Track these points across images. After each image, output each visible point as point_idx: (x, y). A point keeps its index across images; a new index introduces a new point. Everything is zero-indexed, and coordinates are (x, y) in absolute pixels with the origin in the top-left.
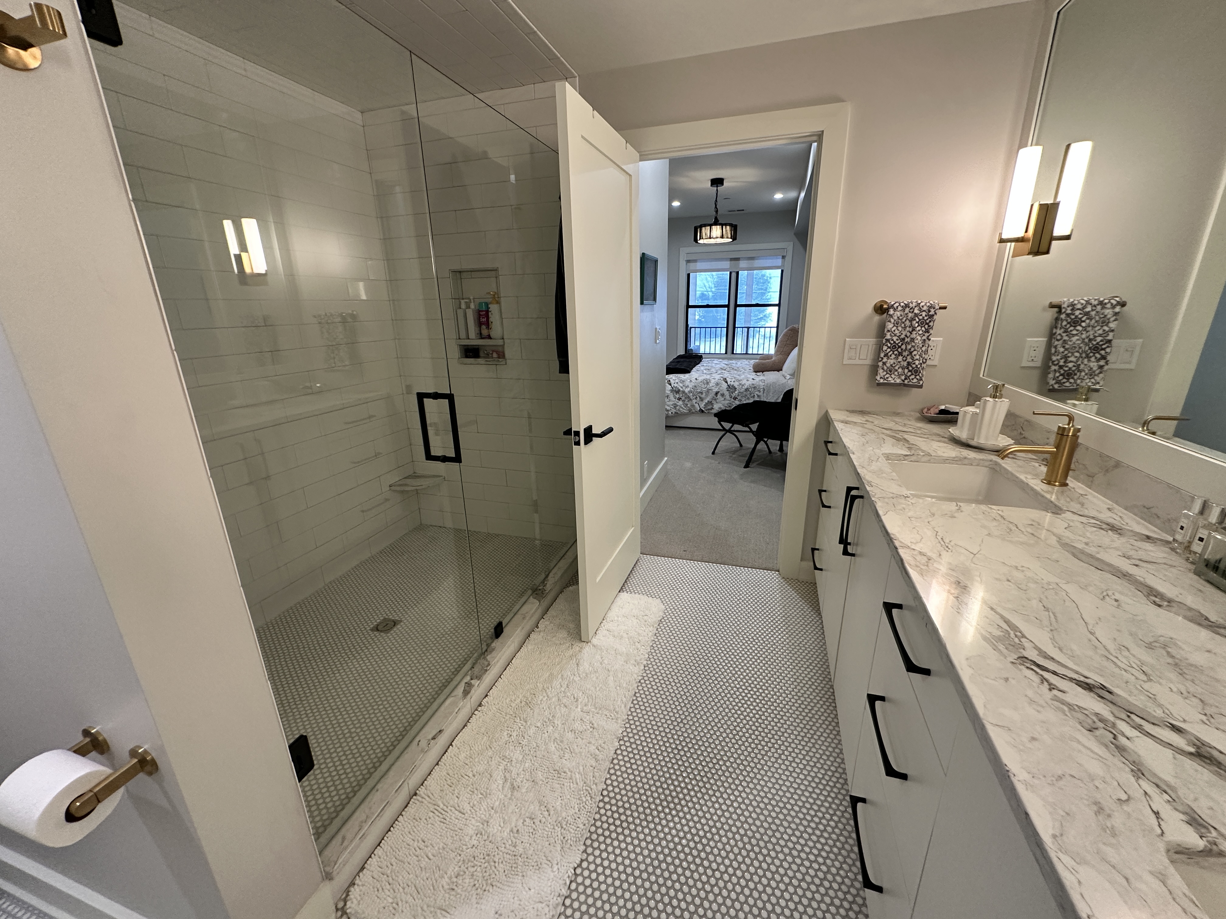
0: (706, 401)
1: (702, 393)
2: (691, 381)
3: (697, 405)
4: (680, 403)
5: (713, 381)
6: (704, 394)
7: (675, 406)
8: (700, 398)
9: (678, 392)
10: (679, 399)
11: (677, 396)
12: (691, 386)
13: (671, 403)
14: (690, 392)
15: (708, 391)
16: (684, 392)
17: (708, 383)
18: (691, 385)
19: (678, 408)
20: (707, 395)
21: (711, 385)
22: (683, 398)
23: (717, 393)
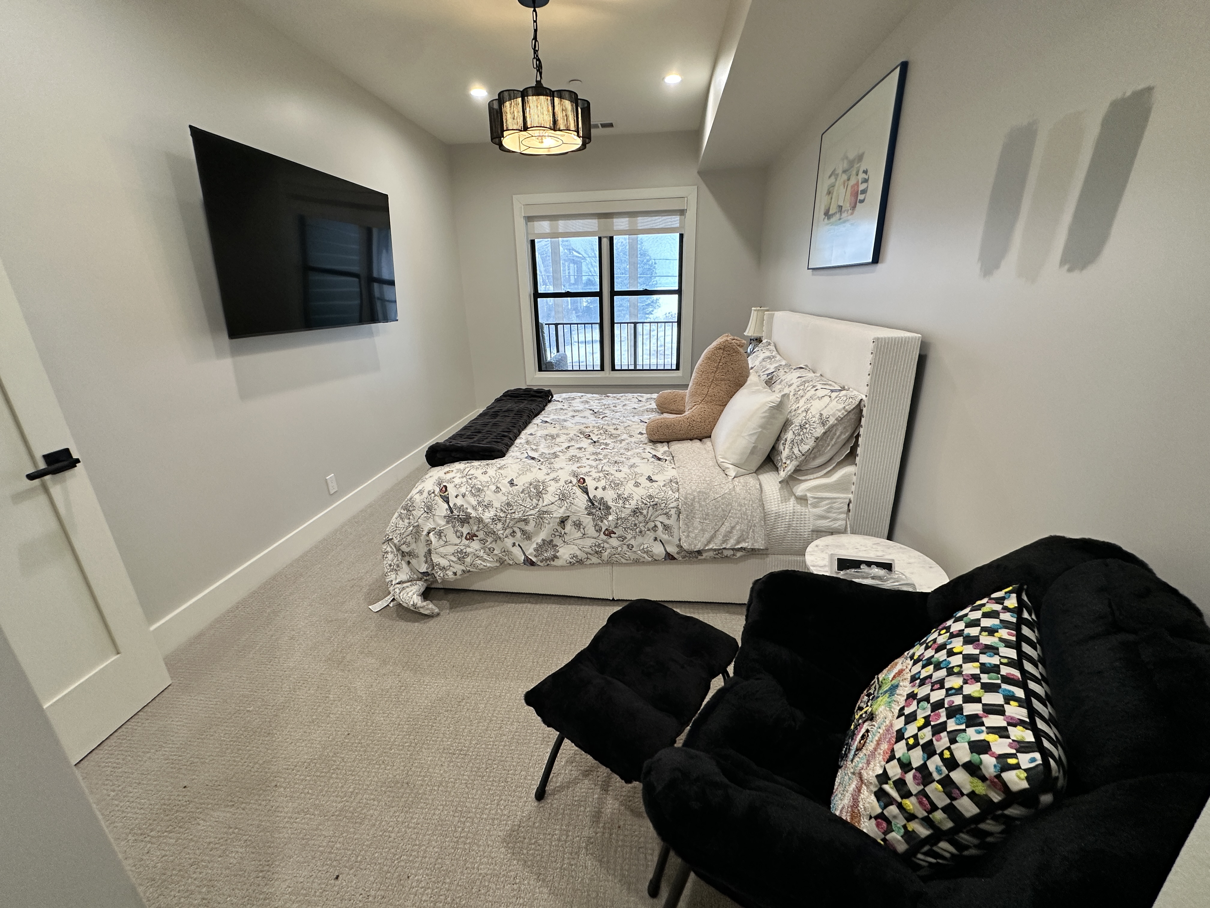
0: (539, 541)
1: (526, 521)
2: (498, 490)
3: (516, 551)
4: (475, 545)
5: (553, 488)
6: (532, 523)
7: (461, 556)
8: (523, 532)
9: (466, 520)
10: (471, 537)
11: (465, 530)
12: (497, 504)
13: (451, 549)
14: (496, 519)
15: (542, 515)
16: (480, 520)
17: (539, 494)
18: (498, 501)
19: (468, 560)
20: (539, 525)
21: (548, 498)
22: (481, 535)
23: (563, 522)
